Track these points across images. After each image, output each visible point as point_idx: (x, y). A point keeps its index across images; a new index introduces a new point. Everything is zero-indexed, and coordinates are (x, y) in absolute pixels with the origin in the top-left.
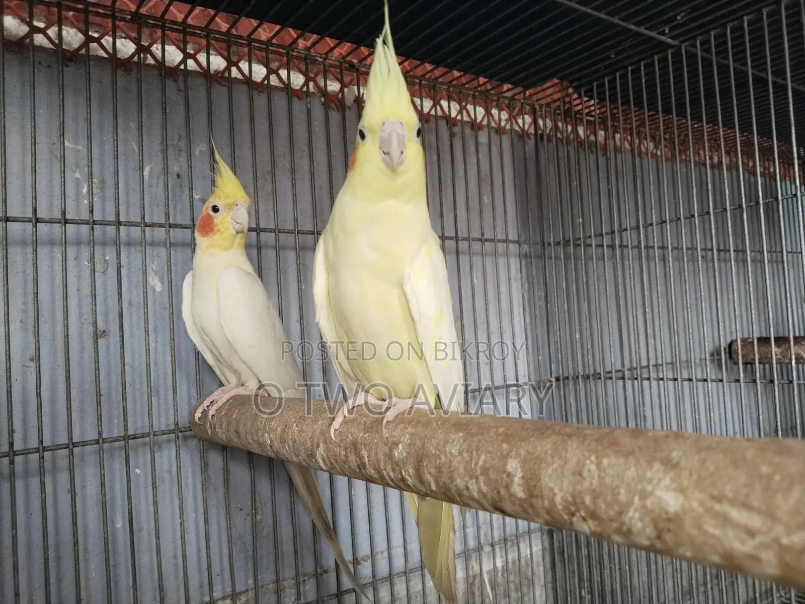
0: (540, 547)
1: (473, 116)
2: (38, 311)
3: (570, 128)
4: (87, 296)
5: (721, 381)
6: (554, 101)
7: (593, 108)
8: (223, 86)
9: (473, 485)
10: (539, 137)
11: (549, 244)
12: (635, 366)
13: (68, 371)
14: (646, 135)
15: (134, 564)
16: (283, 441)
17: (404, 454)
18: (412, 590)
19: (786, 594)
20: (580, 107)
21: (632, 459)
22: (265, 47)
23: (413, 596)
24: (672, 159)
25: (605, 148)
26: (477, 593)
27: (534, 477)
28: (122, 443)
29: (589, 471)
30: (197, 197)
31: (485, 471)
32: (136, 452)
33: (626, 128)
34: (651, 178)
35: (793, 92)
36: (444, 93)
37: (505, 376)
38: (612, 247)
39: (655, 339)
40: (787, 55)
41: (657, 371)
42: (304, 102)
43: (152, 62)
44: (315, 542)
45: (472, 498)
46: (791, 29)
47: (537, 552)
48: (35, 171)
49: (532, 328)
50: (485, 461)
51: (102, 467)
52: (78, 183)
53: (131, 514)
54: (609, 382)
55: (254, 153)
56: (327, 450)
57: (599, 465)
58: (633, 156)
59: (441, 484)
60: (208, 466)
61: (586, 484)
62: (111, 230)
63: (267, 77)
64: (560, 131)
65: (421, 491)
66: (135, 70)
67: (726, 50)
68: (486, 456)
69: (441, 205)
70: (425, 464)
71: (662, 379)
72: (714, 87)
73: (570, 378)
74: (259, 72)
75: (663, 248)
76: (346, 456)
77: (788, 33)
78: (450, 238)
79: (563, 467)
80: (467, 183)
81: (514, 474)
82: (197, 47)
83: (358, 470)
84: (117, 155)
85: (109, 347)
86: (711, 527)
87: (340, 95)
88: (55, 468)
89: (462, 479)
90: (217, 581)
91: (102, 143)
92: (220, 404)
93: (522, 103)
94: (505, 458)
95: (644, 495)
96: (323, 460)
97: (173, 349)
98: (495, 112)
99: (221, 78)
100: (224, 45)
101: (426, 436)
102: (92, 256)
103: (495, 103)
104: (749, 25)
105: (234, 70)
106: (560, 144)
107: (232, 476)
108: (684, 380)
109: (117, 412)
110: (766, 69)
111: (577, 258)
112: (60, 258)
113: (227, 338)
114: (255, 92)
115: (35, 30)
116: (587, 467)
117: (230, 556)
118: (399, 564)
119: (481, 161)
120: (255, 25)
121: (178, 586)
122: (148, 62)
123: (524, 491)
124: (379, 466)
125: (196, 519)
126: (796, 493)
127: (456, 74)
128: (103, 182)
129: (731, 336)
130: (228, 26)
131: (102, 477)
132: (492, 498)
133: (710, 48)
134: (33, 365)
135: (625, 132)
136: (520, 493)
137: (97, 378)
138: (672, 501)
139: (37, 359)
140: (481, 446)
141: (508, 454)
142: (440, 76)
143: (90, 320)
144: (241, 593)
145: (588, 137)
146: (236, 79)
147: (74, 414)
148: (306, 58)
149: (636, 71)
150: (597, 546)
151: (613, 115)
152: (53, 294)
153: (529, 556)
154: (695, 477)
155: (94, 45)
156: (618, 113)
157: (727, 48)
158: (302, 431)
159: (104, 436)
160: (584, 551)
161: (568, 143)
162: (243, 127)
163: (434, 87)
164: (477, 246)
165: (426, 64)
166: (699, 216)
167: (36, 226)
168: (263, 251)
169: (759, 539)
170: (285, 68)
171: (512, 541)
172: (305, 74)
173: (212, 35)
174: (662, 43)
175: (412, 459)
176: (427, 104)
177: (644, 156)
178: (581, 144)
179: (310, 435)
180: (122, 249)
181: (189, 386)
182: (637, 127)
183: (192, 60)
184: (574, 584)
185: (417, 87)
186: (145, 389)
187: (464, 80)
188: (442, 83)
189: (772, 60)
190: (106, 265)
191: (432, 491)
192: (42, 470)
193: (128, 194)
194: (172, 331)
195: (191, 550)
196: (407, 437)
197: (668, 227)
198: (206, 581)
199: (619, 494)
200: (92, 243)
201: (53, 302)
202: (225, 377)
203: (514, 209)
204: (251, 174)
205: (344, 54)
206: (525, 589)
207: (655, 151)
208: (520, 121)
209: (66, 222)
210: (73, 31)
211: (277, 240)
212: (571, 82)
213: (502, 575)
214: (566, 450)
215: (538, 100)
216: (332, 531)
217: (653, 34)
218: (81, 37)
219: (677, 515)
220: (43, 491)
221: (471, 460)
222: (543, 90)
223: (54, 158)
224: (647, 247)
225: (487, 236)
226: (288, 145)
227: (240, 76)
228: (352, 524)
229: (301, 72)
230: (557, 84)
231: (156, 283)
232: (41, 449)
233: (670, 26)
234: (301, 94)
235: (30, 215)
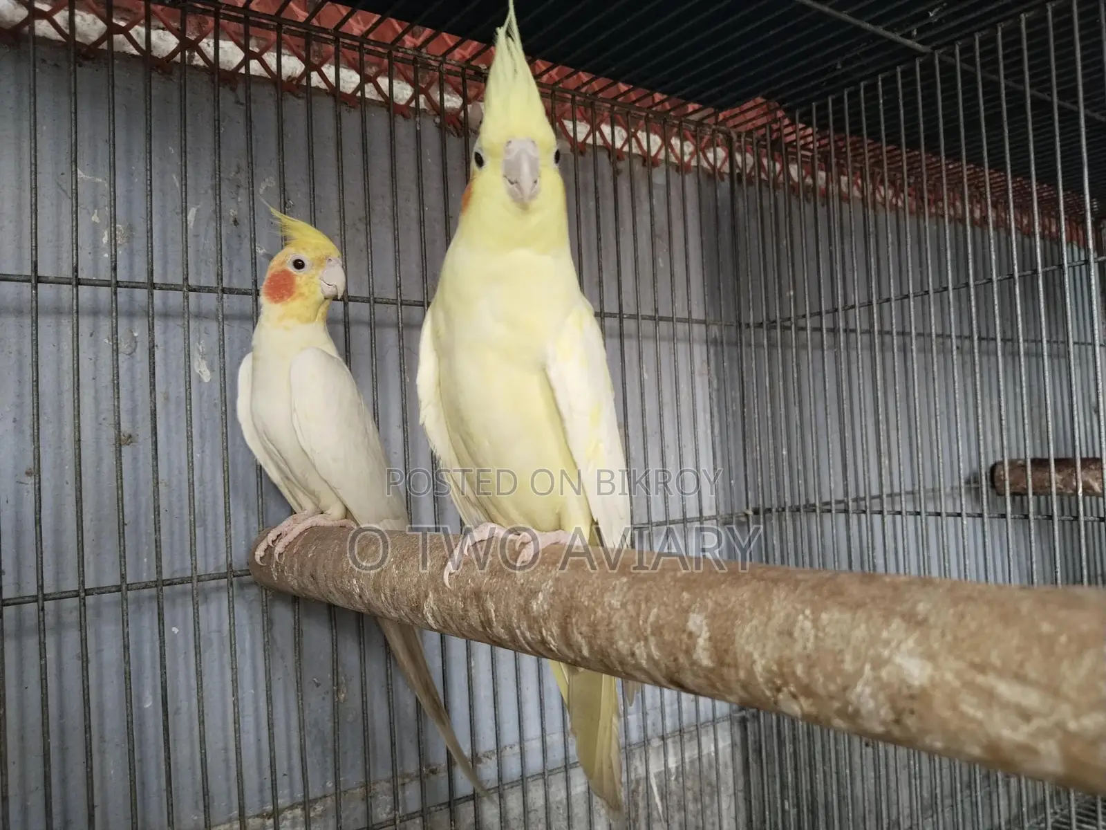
0: (729, 742)
1: (645, 147)
2: (38, 406)
3: (778, 166)
4: (106, 387)
5: (981, 515)
6: (758, 128)
7: (810, 139)
8: (299, 98)
9: (640, 650)
10: (736, 178)
11: (748, 325)
12: (862, 495)
13: (79, 490)
14: (883, 176)
15: (168, 758)
16: (377, 589)
17: (546, 607)
18: (551, 799)
19: (1062, 810)
20: (793, 137)
21: (861, 614)
22: (357, 44)
23: (554, 806)
24: (918, 213)
25: (826, 195)
26: (641, 804)
27: (725, 638)
28: (154, 591)
29: (802, 630)
30: (260, 251)
31: (658, 630)
32: (173, 603)
33: (855, 168)
34: (890, 236)
35: (1086, 122)
36: (606, 114)
37: (684, 507)
38: (834, 331)
39: (890, 460)
40: (1079, 68)
41: (893, 503)
42: (411, 123)
43: (201, 63)
44: (419, 732)
45: (638, 667)
46: (1084, 33)
47: (724, 748)
48: (35, 212)
49: (722, 442)
50: (658, 617)
51: (125, 623)
52: (95, 229)
53: (164, 689)
54: (827, 516)
55: (341, 191)
56: (439, 601)
57: (815, 622)
58: (865, 206)
59: (596, 648)
60: (272, 624)
61: (798, 648)
62: (141, 295)
63: (361, 87)
64: (765, 172)
65: (568, 657)
66: (177, 73)
67: (996, 61)
68: (659, 609)
69: (600, 269)
70: (574, 620)
71: (900, 513)
72: (978, 112)
73: (774, 510)
74: (350, 80)
75: (903, 333)
76: (465, 610)
77: (1082, 39)
78: (611, 315)
79: (766, 625)
80: (635, 241)
81: (698, 633)
82: (263, 43)
83: (481, 629)
84: (151, 191)
85: (136, 457)
86: (971, 707)
87: (462, 114)
88: (60, 626)
89: (626, 641)
90: (282, 782)
91: (130, 174)
92: (290, 538)
93: (714, 130)
94: (685, 612)
95: (878, 664)
96: (433, 616)
97: (225, 461)
98: (675, 142)
99: (297, 87)
100: (301, 42)
101: (577, 581)
102: (115, 332)
103: (675, 130)
104: (1028, 27)
105: (315, 76)
106: (764, 188)
107: (305, 640)
108: (930, 514)
109: (148, 548)
110: (1050, 89)
111: (785, 346)
112: (70, 333)
113: (301, 447)
114: (343, 108)
115: (36, 14)
116: (799, 625)
117: (302, 749)
118: (535, 762)
119: (656, 209)
120: (345, 13)
121: (229, 789)
122: (195, 63)
123: (710, 657)
124: (510, 621)
125: (256, 696)
126: (1088, 660)
127: (623, 87)
128: (130, 228)
129: (994, 456)
130: (307, 15)
131: (126, 636)
132: (667, 667)
133: (974, 58)
134: (30, 481)
135: (854, 173)
136: (705, 659)
137: (120, 500)
138: (916, 671)
139: (36, 472)
140: (653, 595)
141: (690, 607)
142: (601, 90)
143: (111, 420)
144: (315, 801)
145: (804, 179)
146: (317, 88)
147: (87, 550)
148: (415, 61)
149: (872, 88)
150: (806, 742)
151: (838, 149)
152: (59, 384)
153: (713, 754)
154: (949, 637)
155: (119, 38)
156: (845, 146)
157: (997, 59)
158: (403, 575)
159: (129, 580)
160: (789, 748)
161: (776, 187)
162: (326, 155)
163: (592, 104)
164: (648, 326)
165: (581, 73)
166: (954, 289)
167: (36, 288)
168: (353, 329)
169: (1036, 723)
170: (385, 75)
171: (690, 732)
172: (414, 83)
173: (285, 27)
174: (908, 49)
175: (556, 614)
176: (583, 130)
177: (879, 207)
178: (793, 189)
179: (415, 580)
180: (156, 321)
181: (247, 514)
182: (871, 166)
183: (256, 61)
184: (775, 793)
185: (569, 105)
186: (186, 518)
187: (633, 96)
188: (604, 100)
189: (1058, 76)
190: (133, 345)
191: (583, 658)
192: (42, 626)
193: (165, 246)
194: (225, 436)
195: (248, 739)
196: (550, 583)
197: (912, 303)
198: (268, 784)
199: (842, 661)
200: (114, 312)
201: (60, 393)
202: (296, 500)
203: (700, 277)
204: (337, 222)
205: (468, 57)
206: (707, 800)
207: (894, 201)
208: (710, 156)
209: (79, 282)
210: (90, 17)
211: (372, 313)
212: (781, 102)
213: (676, 779)
214: (770, 600)
215: (735, 126)
216: (443, 710)
217: (896, 36)
218: (101, 25)
219: (923, 690)
220: (42, 655)
221: (638, 615)
222: (743, 112)
223: (63, 194)
224: (881, 332)
225: (662, 313)
226: (388, 182)
227: (323, 86)
228: (471, 707)
229: (408, 81)
230: (762, 104)
231: (203, 370)
232: (41, 598)
233: (919, 25)
234: (407, 112)
235: (28, 271)
